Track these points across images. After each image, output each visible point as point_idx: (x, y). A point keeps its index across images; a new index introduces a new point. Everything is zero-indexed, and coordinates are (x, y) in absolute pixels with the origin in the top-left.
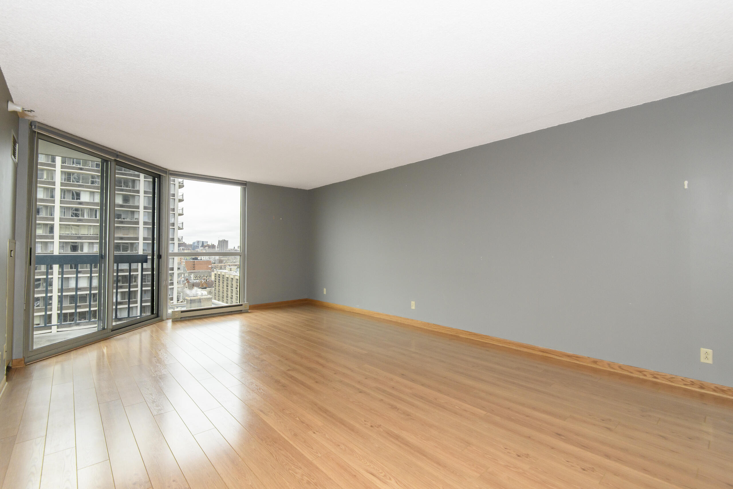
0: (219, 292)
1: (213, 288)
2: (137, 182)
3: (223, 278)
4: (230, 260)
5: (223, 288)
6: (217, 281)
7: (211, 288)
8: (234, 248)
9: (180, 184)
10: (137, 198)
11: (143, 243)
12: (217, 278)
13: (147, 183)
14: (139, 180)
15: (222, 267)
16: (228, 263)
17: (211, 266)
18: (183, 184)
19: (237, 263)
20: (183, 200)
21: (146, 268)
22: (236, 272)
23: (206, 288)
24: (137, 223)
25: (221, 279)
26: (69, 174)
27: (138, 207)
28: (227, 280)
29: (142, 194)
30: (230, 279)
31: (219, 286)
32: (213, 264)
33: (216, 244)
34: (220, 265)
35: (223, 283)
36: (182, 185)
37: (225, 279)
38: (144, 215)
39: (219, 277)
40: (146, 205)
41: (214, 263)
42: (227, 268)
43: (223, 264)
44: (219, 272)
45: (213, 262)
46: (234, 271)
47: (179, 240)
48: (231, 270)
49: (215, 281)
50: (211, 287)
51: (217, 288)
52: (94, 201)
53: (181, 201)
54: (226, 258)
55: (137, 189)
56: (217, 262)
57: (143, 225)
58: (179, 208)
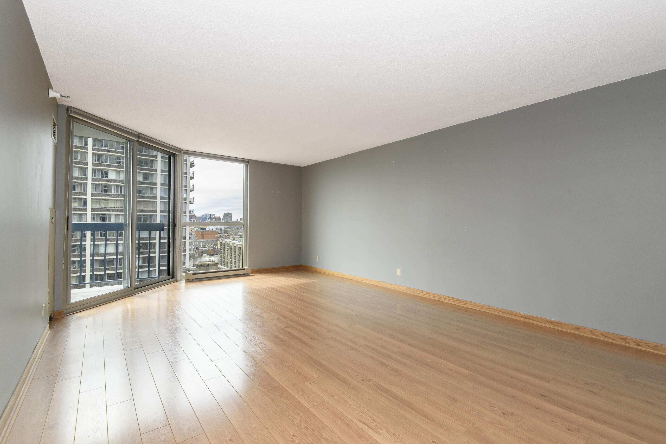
0: (224, 258)
1: (219, 255)
2: (155, 162)
3: (228, 246)
4: (234, 231)
5: (228, 255)
6: (223, 249)
8: (237, 220)
9: (191, 164)
10: (155, 176)
11: (160, 215)
12: (223, 246)
13: (163, 163)
14: (157, 160)
15: (227, 237)
16: (232, 233)
17: (217, 236)
18: (193, 163)
19: (240, 234)
20: (194, 178)
22: (239, 241)
23: (213, 255)
24: (155, 198)
25: (226, 247)
26: (99, 156)
27: (156, 184)
28: (231, 248)
29: (159, 172)
30: (233, 248)
31: (224, 254)
32: (219, 234)
33: (222, 216)
34: (225, 235)
35: (228, 251)
36: (193, 164)
37: (230, 247)
38: (161, 191)
39: (224, 246)
40: (163, 182)
41: (220, 233)
42: (231, 238)
43: (227, 234)
44: (224, 241)
45: (219, 232)
46: (237, 241)
47: (190, 213)
48: (234, 240)
49: (221, 249)
50: (217, 254)
51: (222, 255)
52: (119, 179)
53: (192, 178)
54: (230, 229)
55: (155, 168)
56: (223, 232)
57: (161, 200)
58: (190, 185)
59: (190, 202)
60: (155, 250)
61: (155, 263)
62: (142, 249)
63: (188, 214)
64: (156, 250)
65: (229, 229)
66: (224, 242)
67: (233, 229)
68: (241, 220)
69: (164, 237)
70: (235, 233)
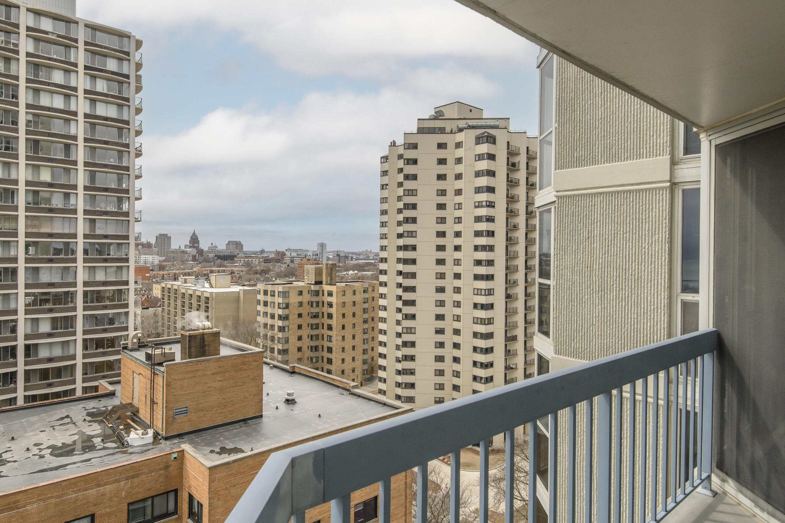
0: (169, 314)
1: (160, 309)
2: (73, 148)
3: (176, 294)
4: (176, 266)
5: (175, 308)
6: (166, 298)
7: (155, 309)
8: (180, 247)
9: (137, 152)
10: (73, 172)
11: (84, 242)
12: (166, 293)
13: (88, 149)
14: (77, 145)
15: (165, 276)
16: (173, 270)
17: (149, 275)
18: (140, 151)
19: (187, 271)
20: (141, 177)
21: (88, 281)
22: (195, 285)
23: (148, 308)
24: (75, 211)
25: (172, 295)
27: (75, 187)
28: (183, 297)
29: (80, 166)
30: (187, 296)
31: (169, 306)
32: (151, 272)
33: (153, 241)
34: (162, 273)
35: (175, 301)
36: (140, 153)
37: (179, 296)
38: (85, 201)
39: (170, 293)
40: (87, 184)
41: (152, 270)
42: (179, 278)
43: (166, 272)
44: (170, 284)
45: (151, 268)
46: (192, 284)
47: (137, 239)
48: (186, 282)
49: (163, 299)
50: (156, 307)
51: (166, 308)
52: (9, 177)
53: (138, 177)
54: (169, 263)
55: (73, 158)
56: (156, 268)
57: (84, 215)
58: (136, 189)
59: (136, 220)
60: (74, 305)
61: (75, 328)
62: (51, 304)
63: (132, 241)
64: (76, 304)
65: (168, 263)
66: (169, 286)
67: (175, 262)
68: (185, 248)
69: (91, 282)
70: (178, 270)
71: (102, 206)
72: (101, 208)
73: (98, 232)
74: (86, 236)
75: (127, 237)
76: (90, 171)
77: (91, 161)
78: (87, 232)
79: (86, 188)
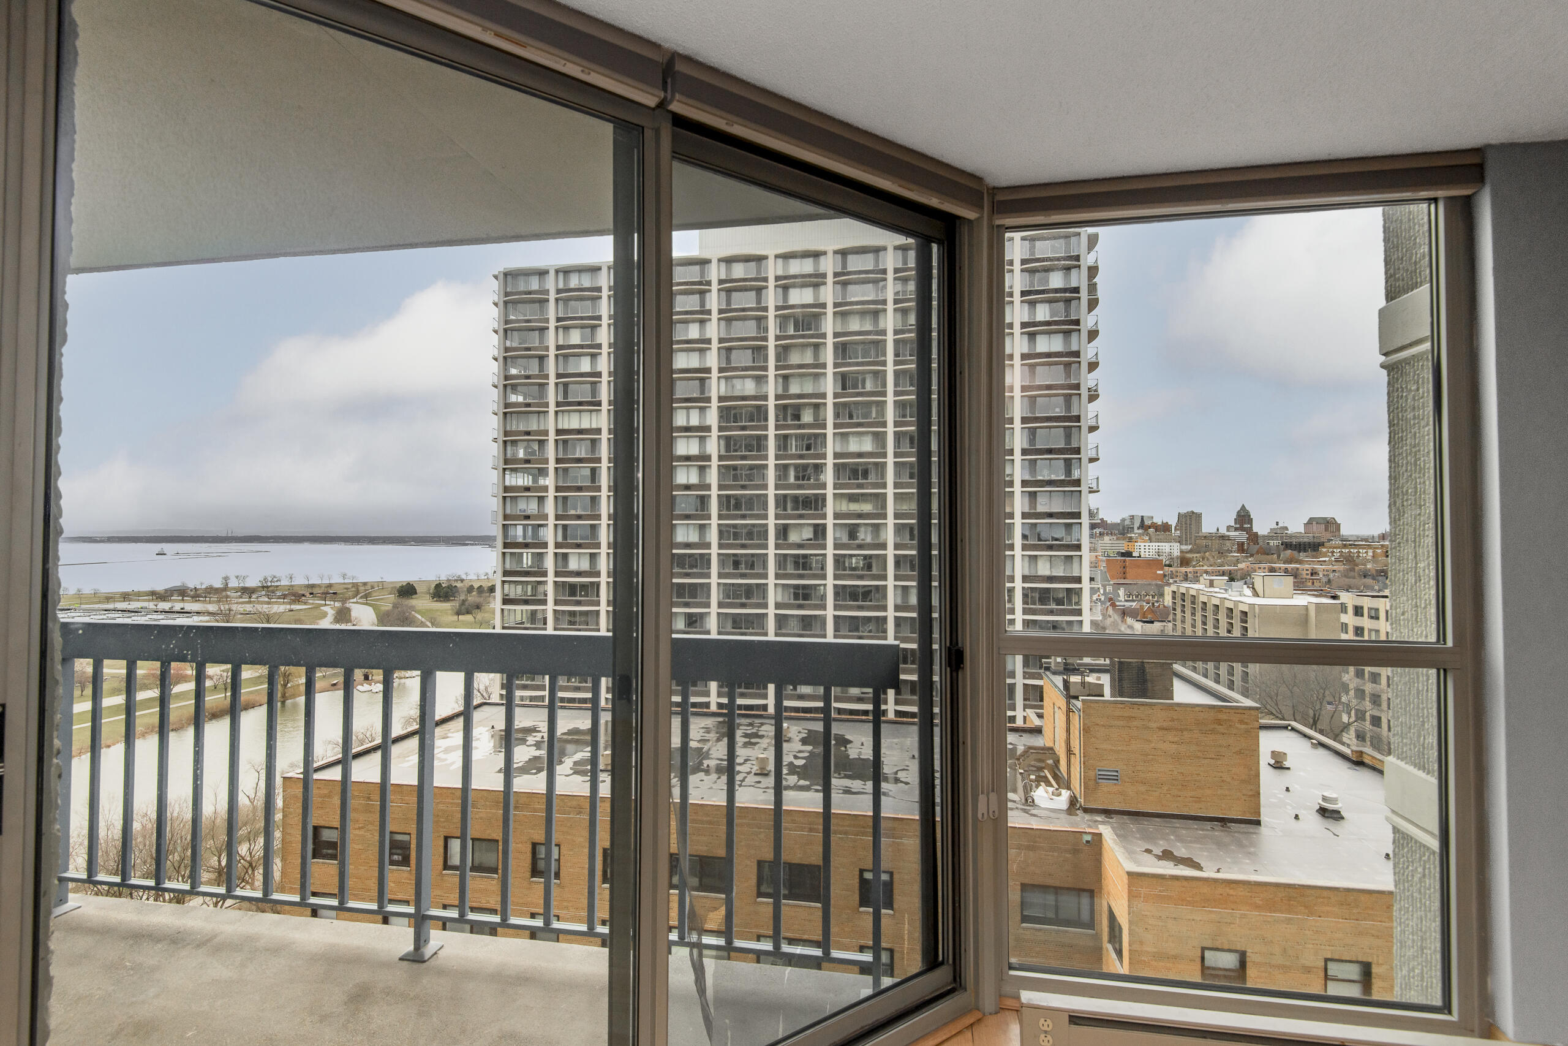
1: (1170, 625)
3: (1193, 603)
4: (1208, 559)
5: (1193, 626)
6: (1179, 610)
7: (1164, 624)
8: (1217, 530)
9: (1091, 394)
11: (1022, 523)
12: (1179, 602)
13: (1026, 399)
15: (1189, 575)
16: (1203, 566)
17: (1162, 572)
18: (1096, 391)
19: (1226, 568)
20: (1098, 428)
21: (1029, 575)
22: (1226, 590)
23: (1152, 622)
24: (1011, 484)
25: (1188, 604)
27: (1011, 452)
28: (1204, 609)
30: (1210, 608)
31: (1183, 622)
32: (1166, 568)
33: (1173, 521)
34: (1183, 569)
35: (1193, 614)
36: (1095, 394)
37: (1199, 607)
38: (1022, 468)
39: (1184, 601)
40: (1026, 446)
41: (1170, 566)
42: (1201, 579)
43: (1190, 569)
44: (1184, 587)
45: (1167, 562)
46: (1221, 589)
47: (1092, 514)
48: (1212, 585)
49: (1174, 609)
53: (1093, 429)
54: (1198, 555)
56: (1177, 562)
57: (1022, 487)
58: (1090, 446)
59: (1091, 490)
63: (1085, 520)
64: (1014, 605)
65: (1195, 555)
66: (1183, 590)
67: (1207, 554)
68: (1228, 530)
69: (1032, 576)
70: (1211, 566)
71: (1044, 475)
72: (1044, 476)
73: (1040, 509)
74: (1025, 515)
75: (1078, 515)
76: (1029, 428)
77: (1030, 415)
78: (1027, 510)
79: (1024, 452)
